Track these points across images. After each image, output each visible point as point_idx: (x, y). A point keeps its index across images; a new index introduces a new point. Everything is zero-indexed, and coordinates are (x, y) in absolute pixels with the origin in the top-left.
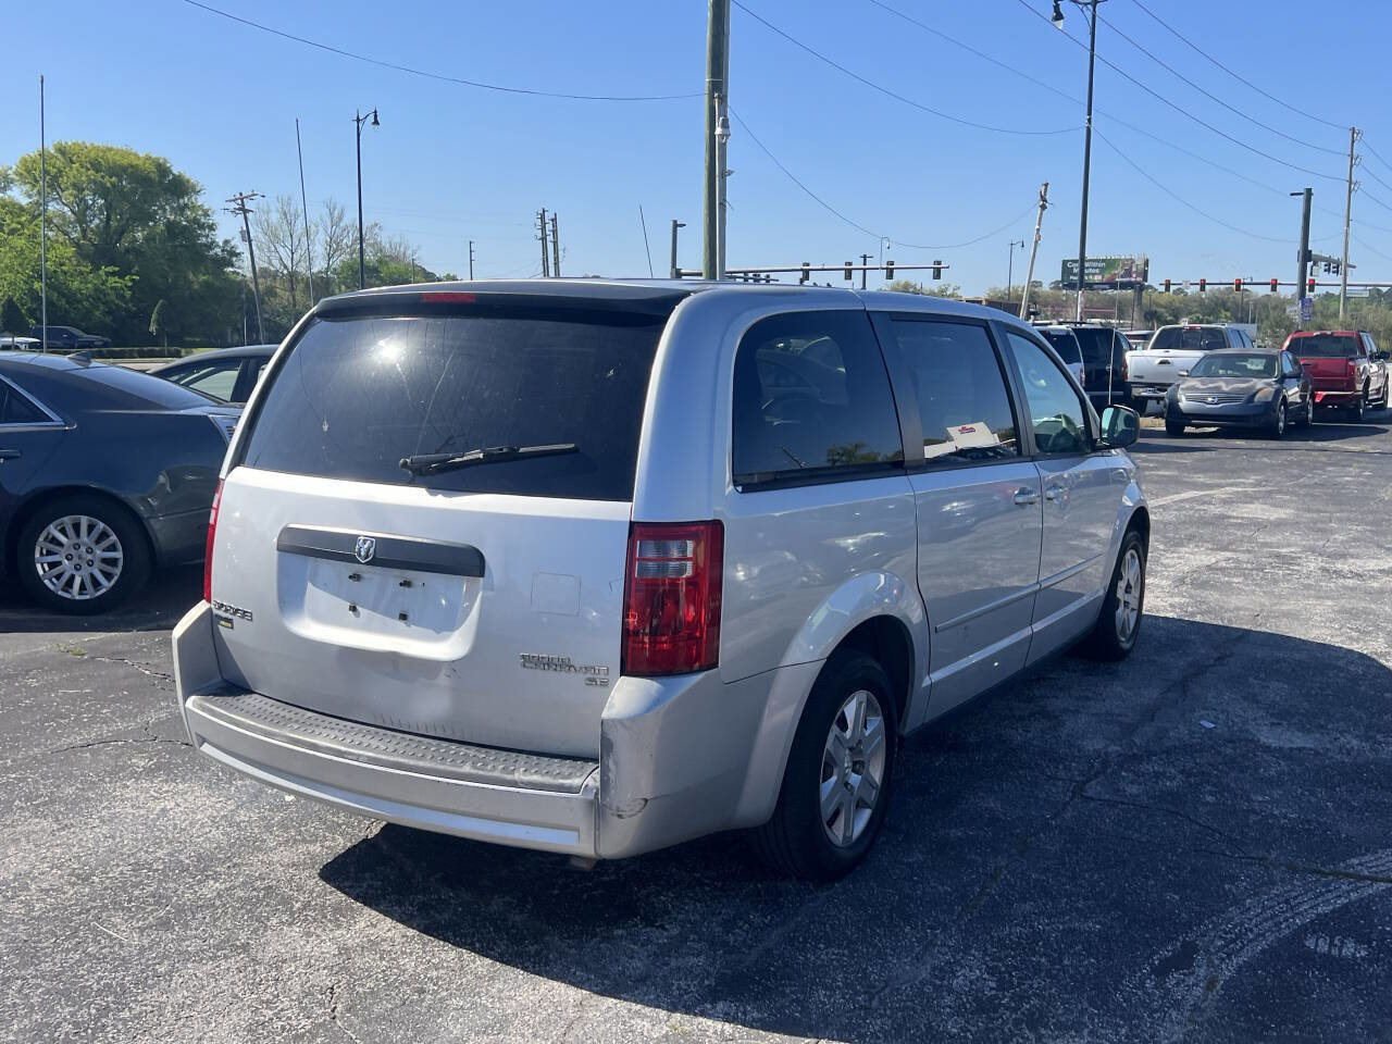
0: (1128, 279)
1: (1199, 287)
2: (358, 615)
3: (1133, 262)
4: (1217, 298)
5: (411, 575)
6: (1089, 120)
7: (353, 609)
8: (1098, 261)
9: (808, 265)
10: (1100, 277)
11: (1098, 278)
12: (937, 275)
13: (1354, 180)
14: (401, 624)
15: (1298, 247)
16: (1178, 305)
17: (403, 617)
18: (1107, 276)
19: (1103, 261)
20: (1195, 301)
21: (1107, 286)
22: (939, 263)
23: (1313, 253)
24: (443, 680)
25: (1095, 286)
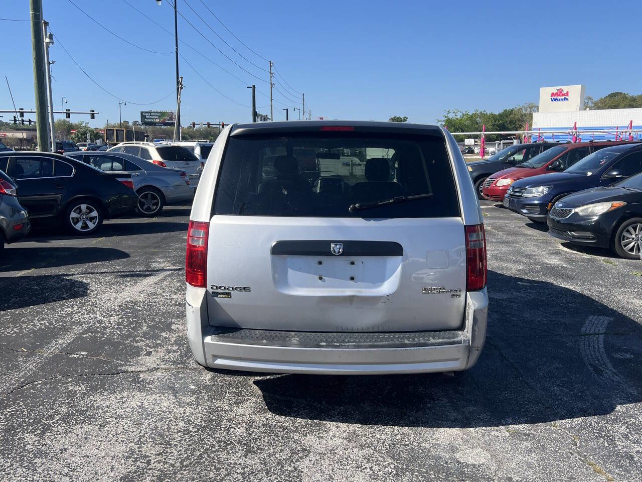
0: (171, 121)
1: (207, 126)
2: (324, 281)
3: (173, 114)
4: (207, 131)
5: (353, 258)
6: (177, 49)
7: (321, 278)
8: (157, 112)
9: (23, 109)
10: (159, 120)
11: (158, 120)
12: (93, 117)
13: (272, 83)
14: (352, 282)
15: (252, 110)
16: (191, 133)
17: (352, 279)
18: (162, 120)
19: (159, 113)
20: (198, 132)
21: (162, 125)
22: (93, 111)
23: (258, 113)
24: (380, 305)
25: (157, 124)
